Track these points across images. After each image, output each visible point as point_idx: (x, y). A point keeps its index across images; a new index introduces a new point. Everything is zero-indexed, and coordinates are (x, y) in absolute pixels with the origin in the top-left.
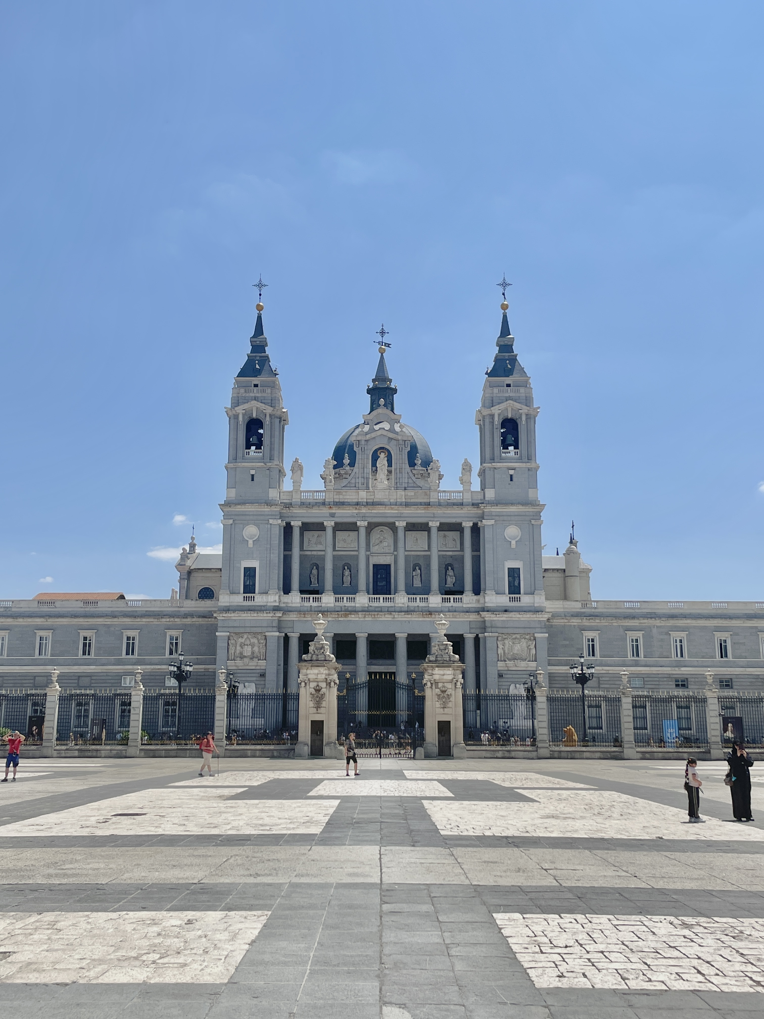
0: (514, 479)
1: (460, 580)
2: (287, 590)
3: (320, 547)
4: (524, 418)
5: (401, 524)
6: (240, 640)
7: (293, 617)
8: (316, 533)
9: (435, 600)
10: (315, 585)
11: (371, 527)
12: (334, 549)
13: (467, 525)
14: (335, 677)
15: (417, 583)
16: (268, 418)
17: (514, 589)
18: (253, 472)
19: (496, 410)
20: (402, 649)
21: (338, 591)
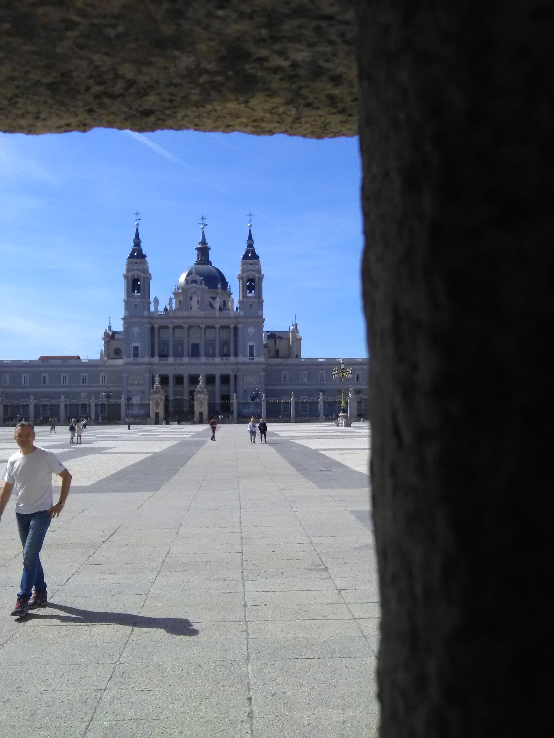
0: (252, 306)
2: (153, 355)
3: (167, 336)
4: (257, 279)
5: (203, 326)
6: (133, 377)
7: (155, 367)
8: (165, 330)
9: (217, 360)
10: (165, 353)
11: (190, 328)
12: (173, 337)
13: (232, 326)
14: (163, 397)
15: (211, 352)
16: (142, 278)
17: (251, 354)
18: (136, 303)
19: (245, 275)
21: (175, 355)
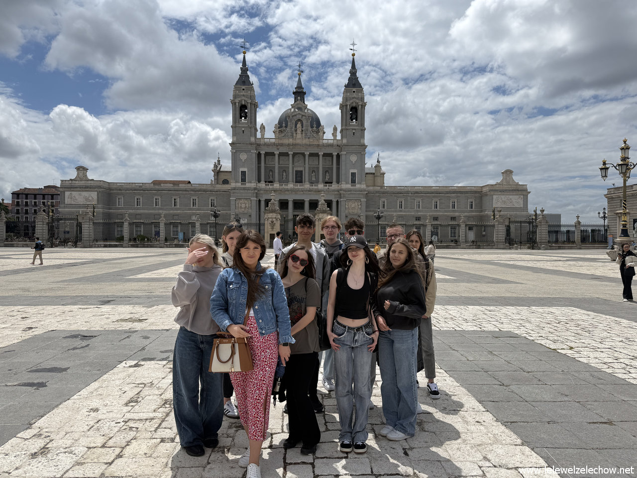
0: (355, 134)
1: (331, 177)
2: (259, 181)
3: (273, 163)
4: (360, 107)
5: (307, 154)
6: (241, 202)
7: (262, 192)
8: (271, 157)
9: (321, 186)
10: (271, 179)
11: (294, 155)
12: (279, 164)
13: (335, 154)
14: (279, 217)
15: (314, 179)
16: (249, 105)
17: (353, 181)
18: (243, 129)
19: (348, 103)
20: (307, 205)
21: (281, 181)
